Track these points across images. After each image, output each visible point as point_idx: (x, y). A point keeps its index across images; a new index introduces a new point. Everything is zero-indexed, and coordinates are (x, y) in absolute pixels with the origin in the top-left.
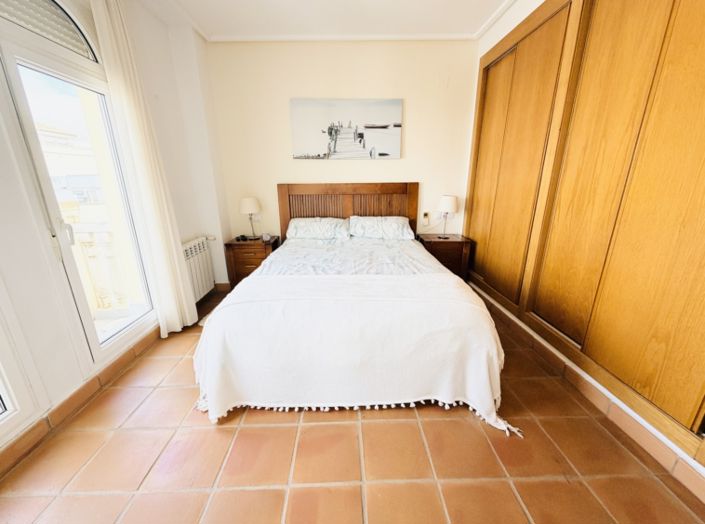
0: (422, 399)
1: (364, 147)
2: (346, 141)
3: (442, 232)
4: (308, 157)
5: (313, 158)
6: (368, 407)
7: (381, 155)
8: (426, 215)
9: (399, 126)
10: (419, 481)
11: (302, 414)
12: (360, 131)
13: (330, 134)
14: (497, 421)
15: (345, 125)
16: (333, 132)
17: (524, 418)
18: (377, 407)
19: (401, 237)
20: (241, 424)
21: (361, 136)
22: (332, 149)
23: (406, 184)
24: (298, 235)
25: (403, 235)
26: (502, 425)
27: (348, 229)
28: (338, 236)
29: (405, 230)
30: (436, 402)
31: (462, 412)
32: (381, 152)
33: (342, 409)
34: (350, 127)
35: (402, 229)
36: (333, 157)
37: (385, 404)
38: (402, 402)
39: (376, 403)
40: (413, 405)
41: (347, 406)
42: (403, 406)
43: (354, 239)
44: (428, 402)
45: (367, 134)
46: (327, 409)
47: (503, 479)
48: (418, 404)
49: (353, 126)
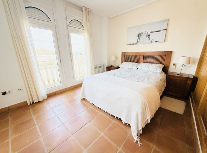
0: (119, 117)
1: (149, 39)
2: (144, 38)
3: (180, 72)
4: (131, 44)
5: (132, 44)
6: (105, 112)
7: (155, 41)
8: (174, 64)
9: (166, 30)
10: (99, 131)
11: (93, 106)
12: (148, 34)
13: (138, 36)
14: (135, 136)
15: (144, 33)
16: (139, 36)
17: (149, 144)
18: (107, 113)
19: (155, 71)
20: (83, 102)
21: (149, 36)
22: (138, 41)
23: (166, 52)
24: (122, 67)
25: (156, 71)
26: (136, 138)
27: (137, 67)
28: (133, 68)
29: (158, 69)
30: (122, 120)
31: (128, 128)
32: (156, 40)
33: (100, 109)
34: (145, 33)
35: (157, 68)
36: (138, 43)
37: (109, 113)
38: (114, 115)
39: (108, 112)
40: (115, 117)
41: (102, 109)
42: (113, 116)
43: (138, 70)
44: (120, 119)
45: (151, 35)
46: (97, 107)
47: (119, 148)
48: (117, 118)
49: (146, 33)
